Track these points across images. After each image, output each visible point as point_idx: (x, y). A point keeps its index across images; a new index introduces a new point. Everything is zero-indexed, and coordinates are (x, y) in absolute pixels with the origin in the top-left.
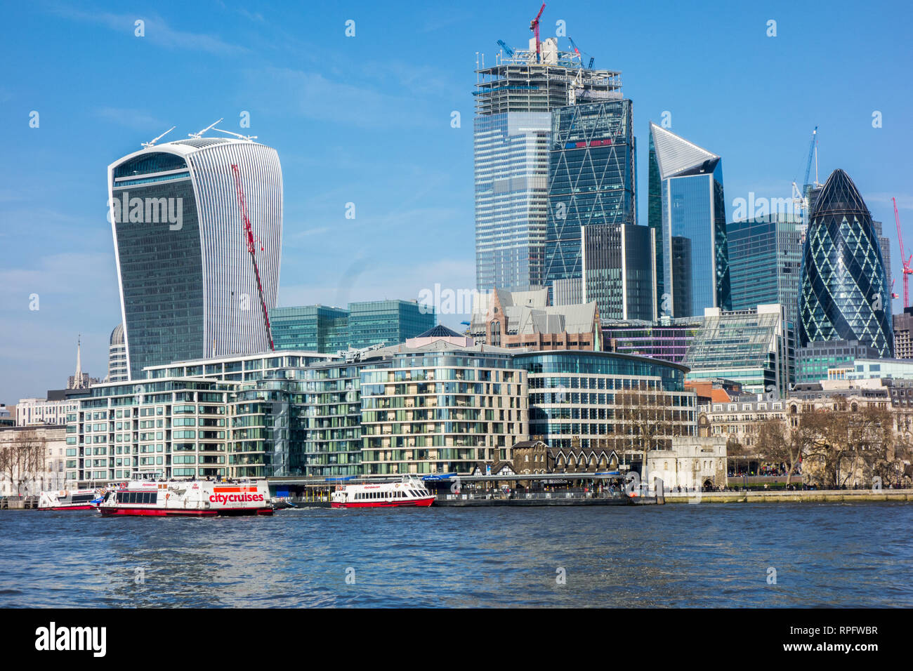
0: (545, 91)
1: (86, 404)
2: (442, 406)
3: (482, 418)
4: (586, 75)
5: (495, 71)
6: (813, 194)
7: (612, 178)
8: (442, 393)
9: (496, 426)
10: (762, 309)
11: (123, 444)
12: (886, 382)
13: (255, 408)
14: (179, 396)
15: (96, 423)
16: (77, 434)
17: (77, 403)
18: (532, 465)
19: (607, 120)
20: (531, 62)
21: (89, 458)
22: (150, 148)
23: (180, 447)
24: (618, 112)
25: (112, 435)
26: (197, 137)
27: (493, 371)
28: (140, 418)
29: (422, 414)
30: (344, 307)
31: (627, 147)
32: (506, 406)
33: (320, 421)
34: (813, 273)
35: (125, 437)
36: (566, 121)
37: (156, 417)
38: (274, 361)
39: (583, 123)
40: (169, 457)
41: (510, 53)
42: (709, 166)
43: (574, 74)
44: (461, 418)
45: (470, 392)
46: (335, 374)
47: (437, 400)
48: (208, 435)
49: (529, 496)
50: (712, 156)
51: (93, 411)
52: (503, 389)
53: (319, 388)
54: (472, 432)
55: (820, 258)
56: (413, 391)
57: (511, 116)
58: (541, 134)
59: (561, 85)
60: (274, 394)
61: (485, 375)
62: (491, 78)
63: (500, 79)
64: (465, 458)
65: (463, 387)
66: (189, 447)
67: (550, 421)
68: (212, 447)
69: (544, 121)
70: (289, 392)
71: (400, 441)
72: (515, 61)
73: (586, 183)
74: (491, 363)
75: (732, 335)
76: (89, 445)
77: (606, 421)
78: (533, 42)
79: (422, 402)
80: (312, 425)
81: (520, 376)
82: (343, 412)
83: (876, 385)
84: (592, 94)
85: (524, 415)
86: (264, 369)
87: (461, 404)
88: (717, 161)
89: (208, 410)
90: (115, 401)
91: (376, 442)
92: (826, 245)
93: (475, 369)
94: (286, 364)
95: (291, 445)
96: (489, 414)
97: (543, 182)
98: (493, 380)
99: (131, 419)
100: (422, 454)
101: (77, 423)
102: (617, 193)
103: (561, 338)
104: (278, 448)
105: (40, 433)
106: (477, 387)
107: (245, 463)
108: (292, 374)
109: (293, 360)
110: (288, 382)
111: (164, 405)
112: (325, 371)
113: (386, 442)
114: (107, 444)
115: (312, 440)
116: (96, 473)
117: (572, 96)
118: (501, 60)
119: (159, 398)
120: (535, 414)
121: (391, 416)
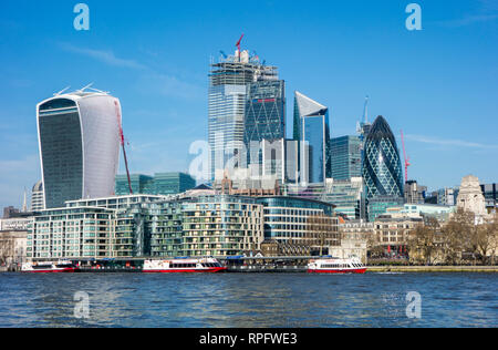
0: (243, 75)
1: (37, 219)
2: (223, 222)
3: (242, 228)
4: (262, 68)
5: (219, 65)
6: (366, 127)
7: (275, 117)
8: (223, 216)
9: (249, 232)
10: (353, 179)
11: (57, 239)
12: (421, 214)
13: (127, 222)
14: (87, 216)
15: (43, 228)
16: (33, 234)
17: (33, 219)
18: (271, 252)
19: (273, 89)
20: (236, 61)
21: (39, 246)
22: (58, 96)
23: (87, 241)
24: (278, 86)
25: (51, 235)
26: (80, 92)
27: (248, 205)
28: (66, 227)
29: (213, 226)
30: (152, 175)
31: (282, 102)
32: (254, 222)
33: (159, 229)
34: (368, 164)
35: (58, 236)
36: (253, 90)
37: (75, 226)
38: (134, 199)
39: (261, 91)
40: (81, 246)
41: (226, 57)
42: (323, 112)
43: (256, 68)
44: (232, 228)
45: (237, 215)
46: (167, 205)
47: (220, 220)
48: (101, 235)
49: (285, 267)
50: (324, 107)
51: (42, 223)
52: (252, 214)
53: (158, 213)
54: (237, 235)
55: (371, 157)
56: (209, 214)
57: (226, 86)
58: (240, 95)
59: (250, 72)
60: (136, 215)
61: (244, 207)
62: (217, 68)
63: (221, 69)
64: (234, 248)
65: (234, 213)
66: (92, 241)
67: (273, 230)
68: (103, 241)
69: (242, 89)
70: (143, 214)
71: (202, 239)
72: (228, 60)
73: (262, 119)
74: (246, 201)
75: (339, 192)
76: (39, 239)
77: (298, 231)
78: (237, 52)
79: (214, 220)
80: (154, 231)
81: (260, 208)
82: (170, 224)
83: (417, 216)
84: (265, 77)
85: (262, 227)
86: (128, 203)
87: (233, 221)
88: (326, 110)
89: (101, 223)
90: (53, 218)
91: (190, 239)
92: (374, 151)
93: (239, 204)
94: (140, 200)
95: (145, 241)
96: (246, 226)
97: (241, 118)
98: (248, 210)
99: (62, 227)
100: (213, 246)
101: (33, 229)
102: (277, 124)
103: (260, 191)
104: (138, 242)
105: (13, 234)
106: (240, 213)
107: (122, 249)
108: (144, 205)
109: (143, 198)
110: (143, 209)
111: (79, 220)
112: (162, 204)
113: (195, 240)
114: (49, 240)
115: (155, 239)
116: (43, 254)
117: (255, 77)
118: (222, 60)
119: (76, 217)
120: (266, 227)
121: (197, 227)
